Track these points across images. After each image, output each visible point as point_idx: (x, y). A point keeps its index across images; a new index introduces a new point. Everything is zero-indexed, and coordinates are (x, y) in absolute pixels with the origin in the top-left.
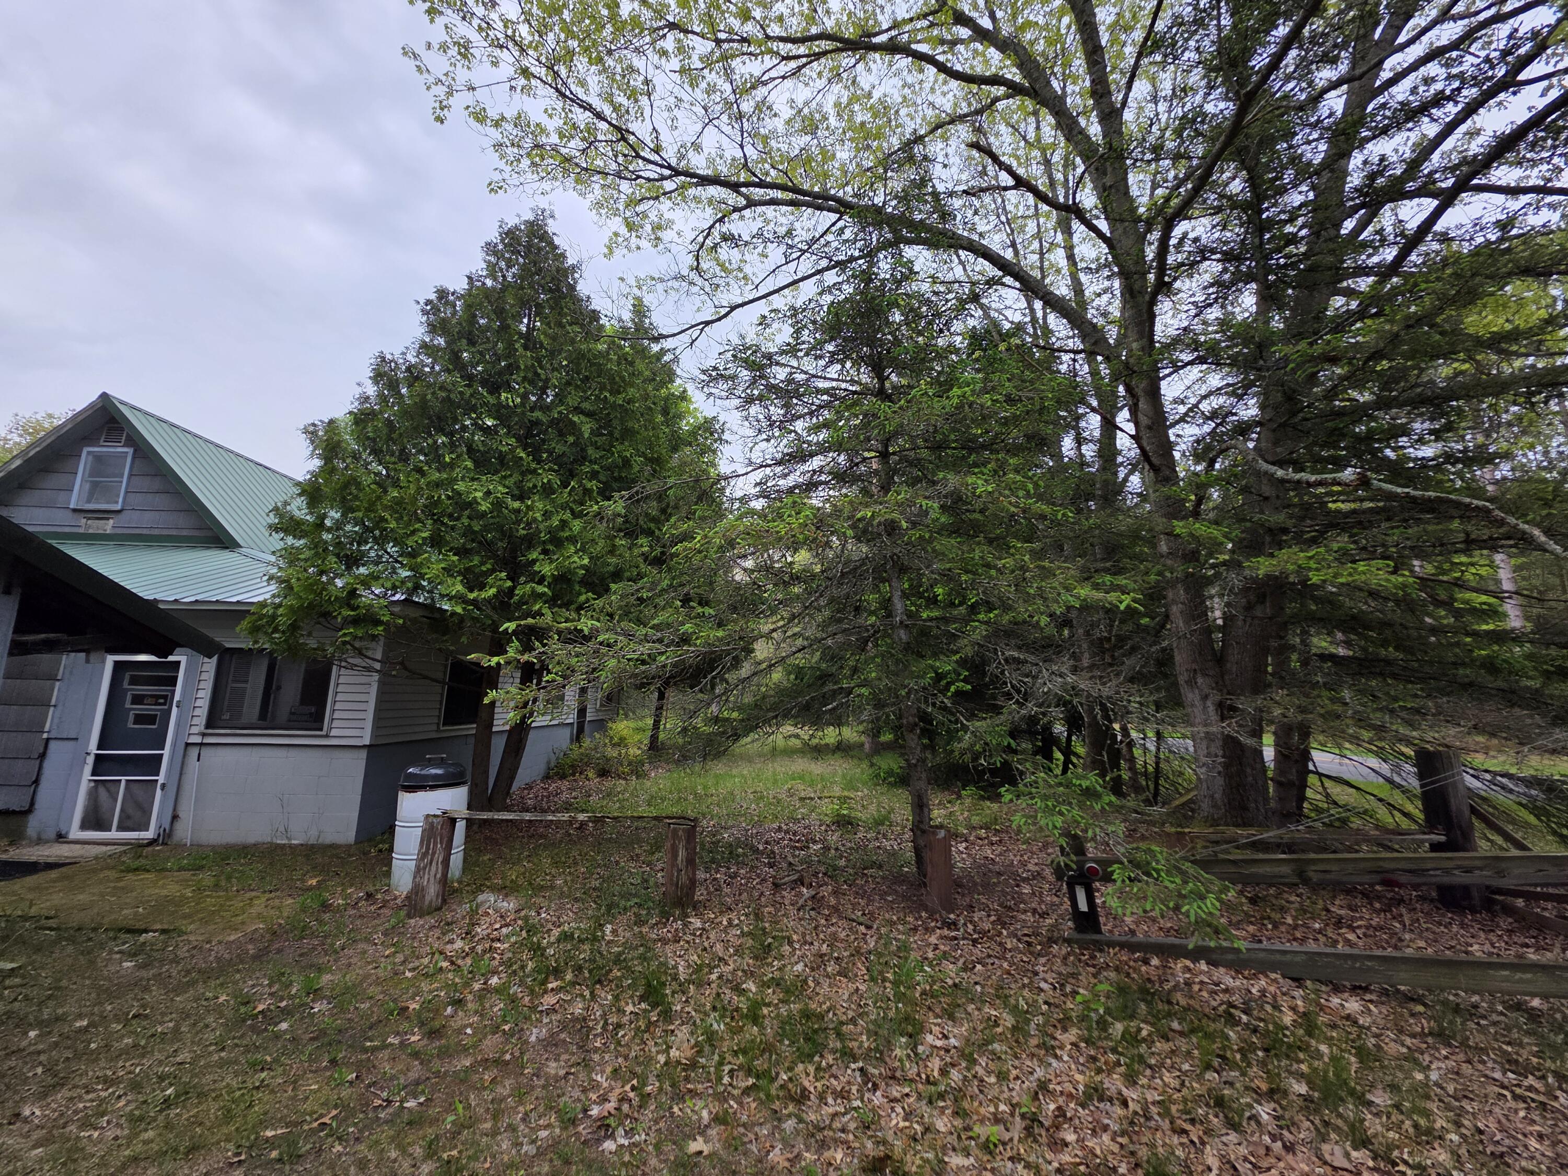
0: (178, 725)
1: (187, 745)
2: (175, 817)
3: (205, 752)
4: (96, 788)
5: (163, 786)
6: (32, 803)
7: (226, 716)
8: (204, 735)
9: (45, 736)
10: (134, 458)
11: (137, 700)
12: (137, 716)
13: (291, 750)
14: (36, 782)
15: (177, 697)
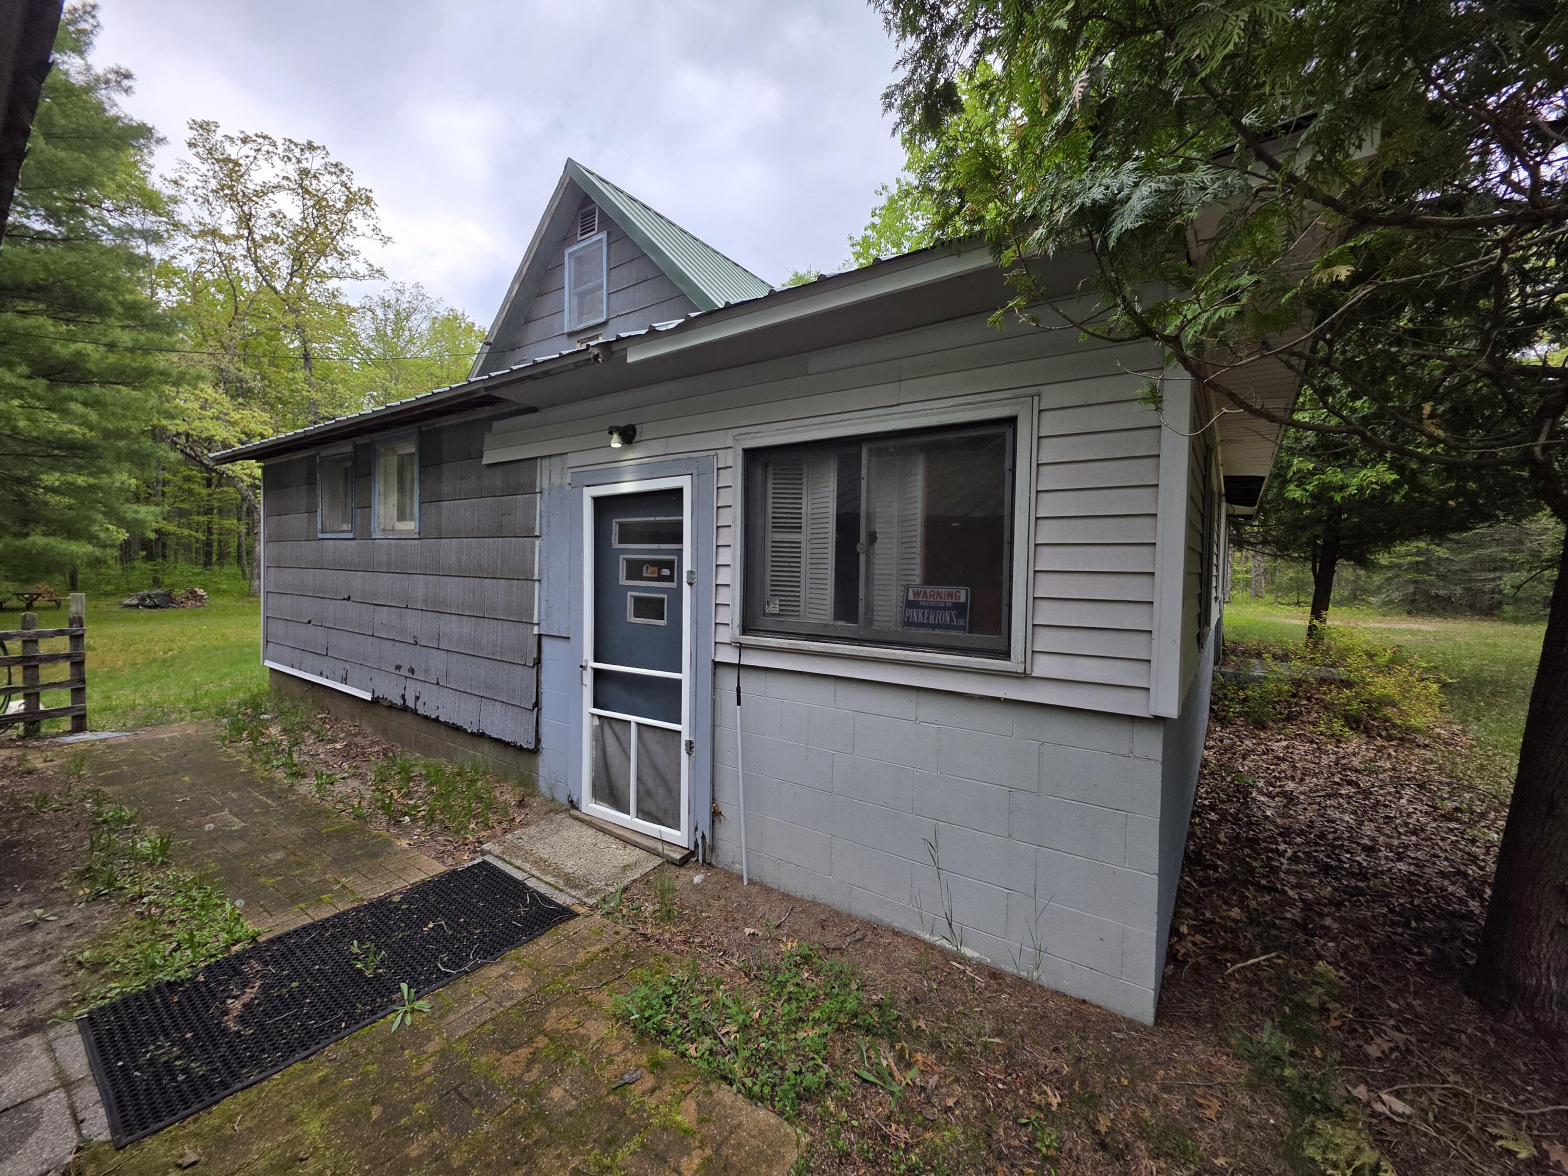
0: (695, 623)
1: (716, 664)
2: (716, 814)
3: (750, 683)
4: (601, 727)
5: (690, 746)
6: (538, 740)
7: (773, 608)
8: (741, 647)
9: (536, 630)
10: (609, 244)
11: (635, 569)
12: (637, 600)
13: (924, 698)
14: (537, 704)
15: (687, 566)
